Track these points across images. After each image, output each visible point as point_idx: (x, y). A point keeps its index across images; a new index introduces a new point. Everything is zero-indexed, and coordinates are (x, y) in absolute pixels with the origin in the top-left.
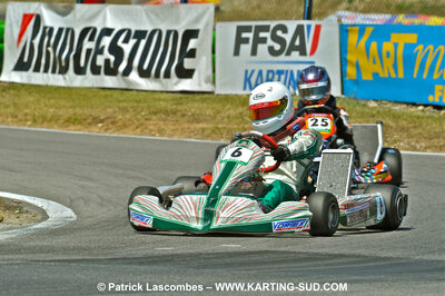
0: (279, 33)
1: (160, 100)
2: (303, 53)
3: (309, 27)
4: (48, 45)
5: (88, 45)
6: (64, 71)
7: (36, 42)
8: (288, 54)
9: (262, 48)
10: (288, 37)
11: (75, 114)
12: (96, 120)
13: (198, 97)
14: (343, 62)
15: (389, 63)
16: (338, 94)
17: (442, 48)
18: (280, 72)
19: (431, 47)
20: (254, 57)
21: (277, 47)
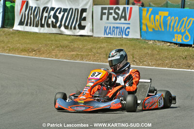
0: (117, 10)
2: (125, 19)
3: (128, 8)
4: (31, 14)
5: (45, 14)
6: (37, 26)
7: (27, 13)
8: (120, 20)
9: (111, 17)
10: (120, 12)
11: (26, 47)
12: (33, 50)
14: (141, 24)
16: (139, 37)
17: (177, 18)
18: (117, 28)
19: (173, 17)
20: (108, 21)
21: (116, 17)
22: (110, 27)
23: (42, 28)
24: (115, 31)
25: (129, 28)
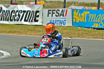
0: (58, 11)
1: (30, 27)
2: (63, 16)
3: (65, 10)
8: (60, 16)
9: (54, 15)
10: (60, 12)
11: (10, 31)
12: (15, 32)
13: (39, 26)
14: (73, 18)
15: (83, 18)
16: (72, 25)
17: (95, 15)
18: (58, 21)
19: (93, 15)
20: (52, 17)
21: (57, 15)
22: (54, 21)
23: (11, 22)
24: (57, 22)
25: (65, 21)
